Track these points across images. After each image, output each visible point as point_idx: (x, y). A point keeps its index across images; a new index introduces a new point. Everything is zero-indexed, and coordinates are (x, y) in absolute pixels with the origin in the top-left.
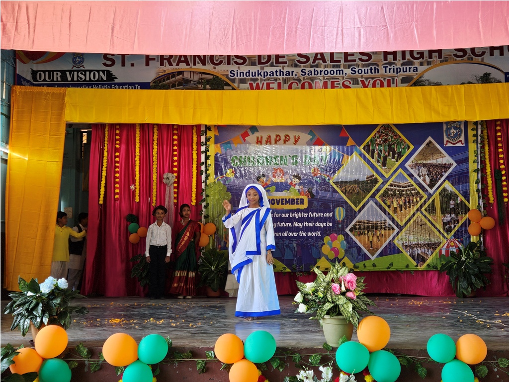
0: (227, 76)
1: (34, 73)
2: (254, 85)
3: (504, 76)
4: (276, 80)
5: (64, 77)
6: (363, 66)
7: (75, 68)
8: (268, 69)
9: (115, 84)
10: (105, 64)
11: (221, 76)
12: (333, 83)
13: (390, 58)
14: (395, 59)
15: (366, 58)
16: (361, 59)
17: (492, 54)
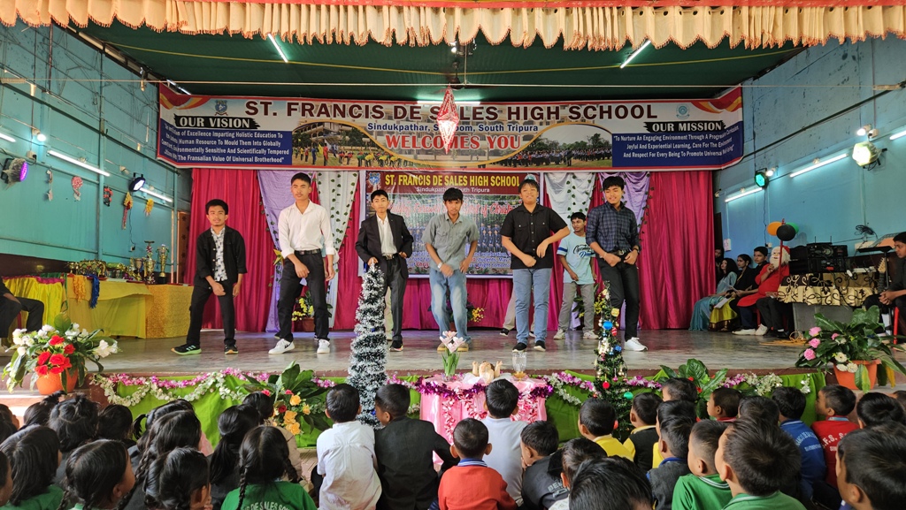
0: (365, 129)
1: (177, 118)
2: (391, 138)
3: (611, 136)
4: (411, 134)
5: (207, 123)
6: (490, 123)
7: (218, 115)
8: (404, 123)
9: (258, 132)
10: (247, 112)
11: (359, 128)
12: (462, 138)
13: (514, 117)
14: (518, 118)
15: (492, 116)
16: (488, 118)
17: (601, 117)
